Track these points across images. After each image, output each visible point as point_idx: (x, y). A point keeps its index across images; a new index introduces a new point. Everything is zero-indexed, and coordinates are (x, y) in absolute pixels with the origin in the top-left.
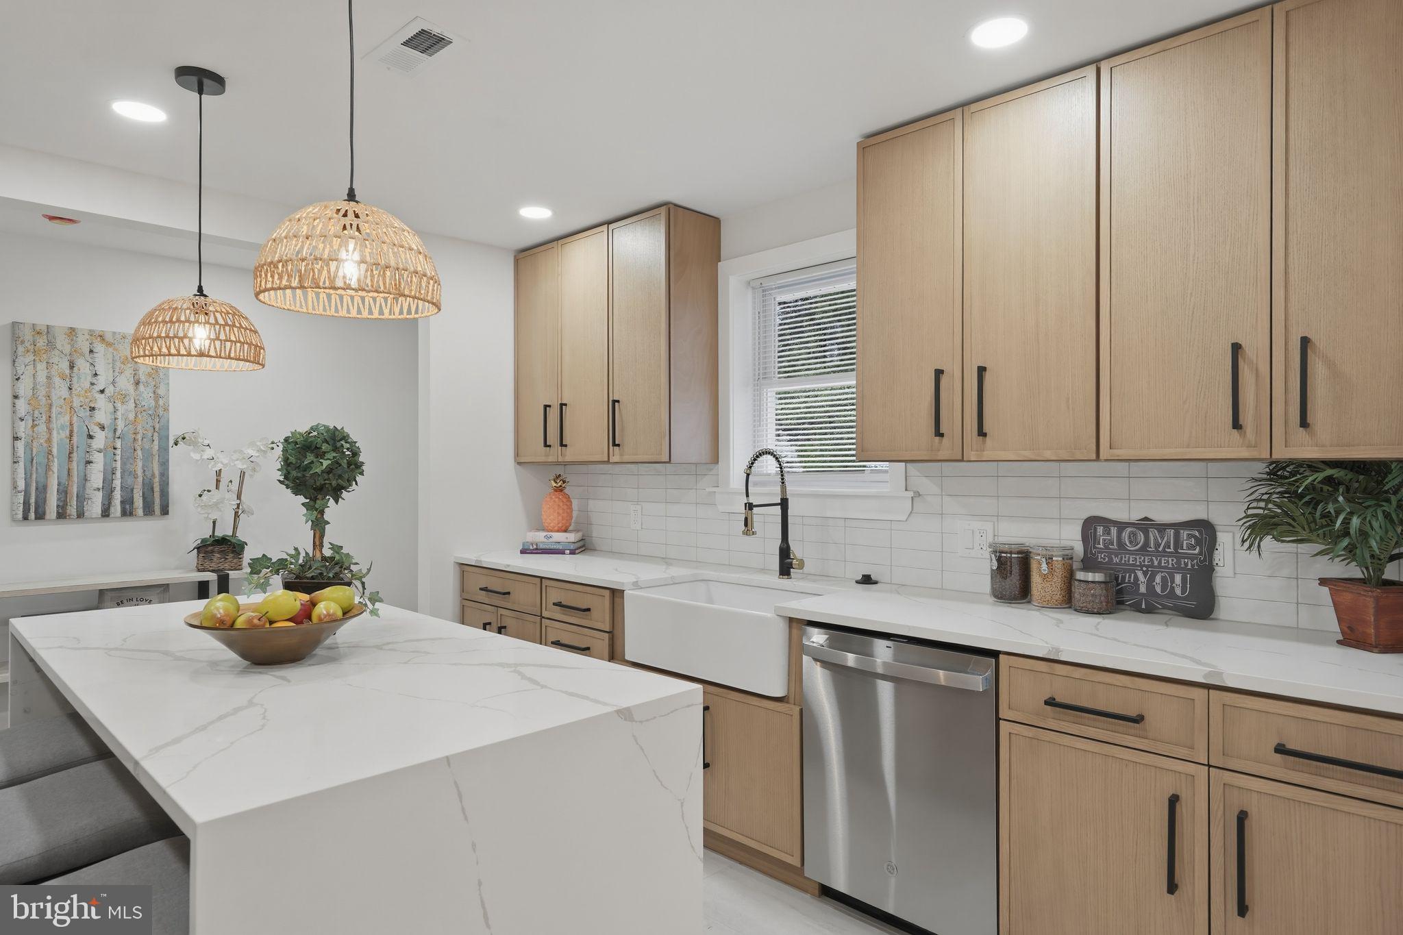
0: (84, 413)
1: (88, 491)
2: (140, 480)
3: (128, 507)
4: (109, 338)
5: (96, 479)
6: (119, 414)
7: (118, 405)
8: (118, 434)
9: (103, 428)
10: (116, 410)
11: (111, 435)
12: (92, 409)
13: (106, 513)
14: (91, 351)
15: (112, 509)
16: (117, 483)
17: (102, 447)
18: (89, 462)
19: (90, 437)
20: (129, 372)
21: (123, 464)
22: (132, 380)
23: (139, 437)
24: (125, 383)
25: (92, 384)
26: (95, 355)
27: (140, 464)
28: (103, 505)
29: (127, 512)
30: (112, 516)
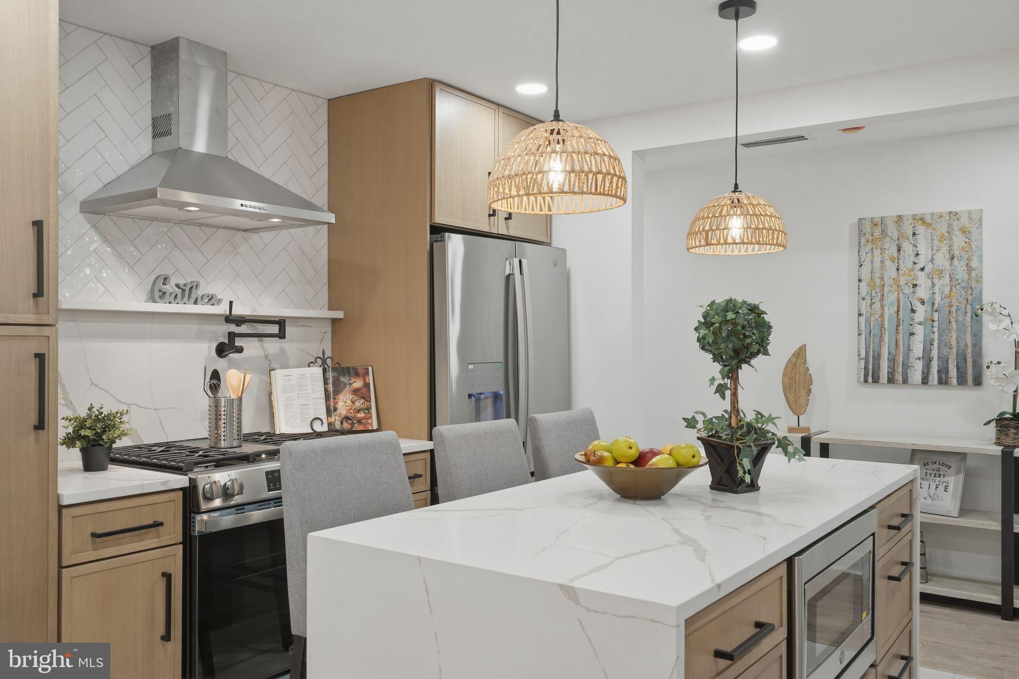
0: (908, 290)
1: (911, 360)
2: (954, 350)
3: (943, 376)
4: (928, 219)
5: (918, 349)
6: (936, 289)
7: (936, 280)
8: (935, 307)
9: (923, 303)
10: (933, 285)
11: (929, 309)
12: (915, 286)
13: (925, 381)
14: (914, 234)
15: (930, 376)
16: (935, 353)
17: (922, 320)
18: (912, 334)
19: (913, 311)
20: (945, 249)
21: (940, 335)
22: (948, 256)
23: (954, 309)
24: (942, 260)
25: (915, 263)
26: (917, 237)
27: (954, 335)
28: (923, 373)
29: (943, 381)
30: (930, 383)
